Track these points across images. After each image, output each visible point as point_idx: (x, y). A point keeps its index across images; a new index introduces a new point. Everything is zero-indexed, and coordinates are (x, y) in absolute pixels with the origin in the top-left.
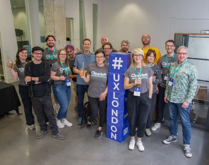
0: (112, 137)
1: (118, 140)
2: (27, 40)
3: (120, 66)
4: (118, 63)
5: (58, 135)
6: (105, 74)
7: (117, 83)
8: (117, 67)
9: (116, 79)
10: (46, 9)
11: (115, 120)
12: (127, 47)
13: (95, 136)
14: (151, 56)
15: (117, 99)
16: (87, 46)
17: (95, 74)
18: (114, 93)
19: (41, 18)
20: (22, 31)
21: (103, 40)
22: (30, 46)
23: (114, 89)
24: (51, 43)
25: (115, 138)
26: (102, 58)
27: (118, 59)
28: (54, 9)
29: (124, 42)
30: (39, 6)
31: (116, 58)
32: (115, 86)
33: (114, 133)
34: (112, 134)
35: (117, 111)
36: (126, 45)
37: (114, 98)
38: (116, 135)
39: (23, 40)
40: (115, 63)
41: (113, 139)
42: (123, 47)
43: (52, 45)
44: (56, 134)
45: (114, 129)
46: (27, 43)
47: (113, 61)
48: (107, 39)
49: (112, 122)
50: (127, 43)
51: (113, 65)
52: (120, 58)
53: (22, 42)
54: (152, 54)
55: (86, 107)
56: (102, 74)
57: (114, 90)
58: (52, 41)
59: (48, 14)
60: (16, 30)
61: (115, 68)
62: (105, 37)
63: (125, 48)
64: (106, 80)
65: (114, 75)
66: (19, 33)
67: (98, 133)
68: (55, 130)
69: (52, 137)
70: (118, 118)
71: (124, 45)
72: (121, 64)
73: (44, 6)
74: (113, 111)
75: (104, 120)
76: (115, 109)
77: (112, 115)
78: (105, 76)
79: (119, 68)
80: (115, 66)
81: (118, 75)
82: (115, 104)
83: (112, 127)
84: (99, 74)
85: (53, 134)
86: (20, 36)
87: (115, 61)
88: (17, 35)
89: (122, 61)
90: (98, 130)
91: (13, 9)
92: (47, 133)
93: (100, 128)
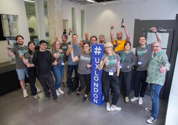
0: (94, 102)
1: (98, 104)
2: (37, 35)
3: (99, 52)
4: (98, 51)
5: (57, 100)
6: (90, 58)
7: (97, 64)
8: (97, 53)
9: (97, 61)
10: (49, 14)
11: (96, 90)
12: (103, 40)
13: (83, 101)
14: (127, 46)
15: (98, 75)
16: (75, 39)
17: (83, 58)
18: (95, 71)
19: (46, 20)
20: (33, 29)
21: (86, 35)
22: (39, 39)
23: (96, 68)
24: (20, 42)
25: (97, 102)
26: (88, 48)
27: (98, 48)
28: (54, 14)
29: (101, 36)
30: (44, 12)
31: (97, 47)
32: (96, 66)
33: (96, 99)
34: (94, 100)
35: (97, 84)
36: (102, 38)
37: (96, 74)
38: (97, 100)
39: (34, 35)
40: (96, 50)
41: (95, 103)
42: (100, 40)
43: (22, 43)
44: (56, 99)
45: (96, 96)
46: (36, 37)
47: (95, 49)
48: (89, 34)
49: (94, 91)
50: (103, 36)
51: (95, 52)
52: (99, 47)
53: (33, 36)
54: (128, 44)
55: (72, 80)
56: (87, 58)
57: (96, 70)
58: (21, 40)
59: (51, 17)
60: (29, 28)
61: (96, 54)
62: (88, 33)
63: (102, 40)
64: (90, 62)
65: (96, 59)
66: (31, 30)
67: (85, 99)
68: (55, 97)
69: (54, 101)
70: (98, 88)
71: (101, 38)
72: (100, 51)
73: (48, 12)
74: (95, 84)
75: (89, 90)
76: (96, 82)
77: (94, 86)
78: (89, 60)
79: (99, 54)
80: (96, 52)
81: (98, 58)
82: (96, 79)
83: (94, 94)
84: (86, 58)
85: (54, 100)
86: (32, 32)
87: (96, 49)
88: (30, 32)
89: (101, 49)
90: (85, 97)
91: (27, 14)
92: (50, 98)
93: (86, 96)
